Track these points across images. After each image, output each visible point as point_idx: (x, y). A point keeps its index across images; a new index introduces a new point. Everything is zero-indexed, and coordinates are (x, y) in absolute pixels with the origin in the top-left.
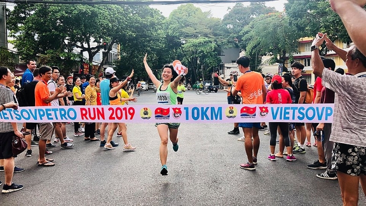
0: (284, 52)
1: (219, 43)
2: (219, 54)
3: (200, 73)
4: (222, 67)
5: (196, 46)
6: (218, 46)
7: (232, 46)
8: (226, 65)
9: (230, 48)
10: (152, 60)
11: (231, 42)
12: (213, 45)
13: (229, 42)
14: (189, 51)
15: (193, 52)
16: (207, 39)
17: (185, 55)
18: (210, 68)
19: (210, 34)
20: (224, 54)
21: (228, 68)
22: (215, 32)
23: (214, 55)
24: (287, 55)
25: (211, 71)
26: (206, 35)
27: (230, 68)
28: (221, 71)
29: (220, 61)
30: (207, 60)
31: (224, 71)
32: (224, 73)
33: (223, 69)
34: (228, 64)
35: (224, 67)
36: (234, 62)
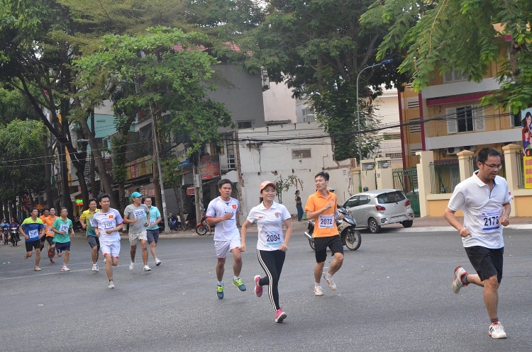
8: (244, 135)
21: (251, 145)
27: (258, 145)
31: (239, 159)
32: (239, 165)
33: (231, 150)
34: (249, 130)
35: (237, 141)
36: (246, 125)
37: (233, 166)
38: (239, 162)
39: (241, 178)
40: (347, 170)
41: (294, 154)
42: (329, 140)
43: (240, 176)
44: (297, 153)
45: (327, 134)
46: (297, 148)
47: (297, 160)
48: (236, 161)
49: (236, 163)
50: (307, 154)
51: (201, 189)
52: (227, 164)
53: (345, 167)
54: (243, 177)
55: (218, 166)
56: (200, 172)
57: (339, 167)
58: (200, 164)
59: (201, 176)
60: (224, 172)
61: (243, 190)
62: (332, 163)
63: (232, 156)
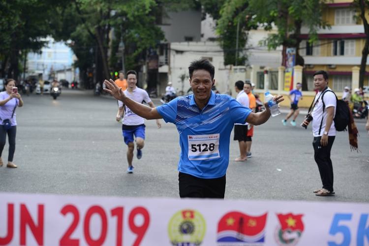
0: (298, 24)
2: (159, 22)
3: (115, 60)
4: (165, 49)
6: (159, 3)
7: (188, 5)
8: (174, 46)
9: (184, 9)
10: (10, 29)
14: (95, 11)
17: (83, 21)
18: (140, 50)
20: (169, 21)
21: (178, 52)
23: (149, 23)
24: (305, 30)
25: (143, 56)
28: (162, 59)
29: (161, 36)
30: (134, 34)
31: (170, 59)
32: (170, 63)
33: (167, 54)
34: (177, 43)
35: (170, 49)
36: (189, 39)
37: (166, 63)
38: (170, 61)
40: (228, 71)
42: (222, 54)
43: (170, 69)
45: (222, 50)
46: (205, 56)
49: (168, 61)
51: (146, 74)
52: (164, 61)
53: (228, 69)
54: (172, 70)
55: (157, 62)
56: (146, 65)
57: (225, 69)
58: (147, 61)
59: (148, 67)
60: (161, 66)
61: (170, 77)
62: (223, 66)
63: (166, 57)
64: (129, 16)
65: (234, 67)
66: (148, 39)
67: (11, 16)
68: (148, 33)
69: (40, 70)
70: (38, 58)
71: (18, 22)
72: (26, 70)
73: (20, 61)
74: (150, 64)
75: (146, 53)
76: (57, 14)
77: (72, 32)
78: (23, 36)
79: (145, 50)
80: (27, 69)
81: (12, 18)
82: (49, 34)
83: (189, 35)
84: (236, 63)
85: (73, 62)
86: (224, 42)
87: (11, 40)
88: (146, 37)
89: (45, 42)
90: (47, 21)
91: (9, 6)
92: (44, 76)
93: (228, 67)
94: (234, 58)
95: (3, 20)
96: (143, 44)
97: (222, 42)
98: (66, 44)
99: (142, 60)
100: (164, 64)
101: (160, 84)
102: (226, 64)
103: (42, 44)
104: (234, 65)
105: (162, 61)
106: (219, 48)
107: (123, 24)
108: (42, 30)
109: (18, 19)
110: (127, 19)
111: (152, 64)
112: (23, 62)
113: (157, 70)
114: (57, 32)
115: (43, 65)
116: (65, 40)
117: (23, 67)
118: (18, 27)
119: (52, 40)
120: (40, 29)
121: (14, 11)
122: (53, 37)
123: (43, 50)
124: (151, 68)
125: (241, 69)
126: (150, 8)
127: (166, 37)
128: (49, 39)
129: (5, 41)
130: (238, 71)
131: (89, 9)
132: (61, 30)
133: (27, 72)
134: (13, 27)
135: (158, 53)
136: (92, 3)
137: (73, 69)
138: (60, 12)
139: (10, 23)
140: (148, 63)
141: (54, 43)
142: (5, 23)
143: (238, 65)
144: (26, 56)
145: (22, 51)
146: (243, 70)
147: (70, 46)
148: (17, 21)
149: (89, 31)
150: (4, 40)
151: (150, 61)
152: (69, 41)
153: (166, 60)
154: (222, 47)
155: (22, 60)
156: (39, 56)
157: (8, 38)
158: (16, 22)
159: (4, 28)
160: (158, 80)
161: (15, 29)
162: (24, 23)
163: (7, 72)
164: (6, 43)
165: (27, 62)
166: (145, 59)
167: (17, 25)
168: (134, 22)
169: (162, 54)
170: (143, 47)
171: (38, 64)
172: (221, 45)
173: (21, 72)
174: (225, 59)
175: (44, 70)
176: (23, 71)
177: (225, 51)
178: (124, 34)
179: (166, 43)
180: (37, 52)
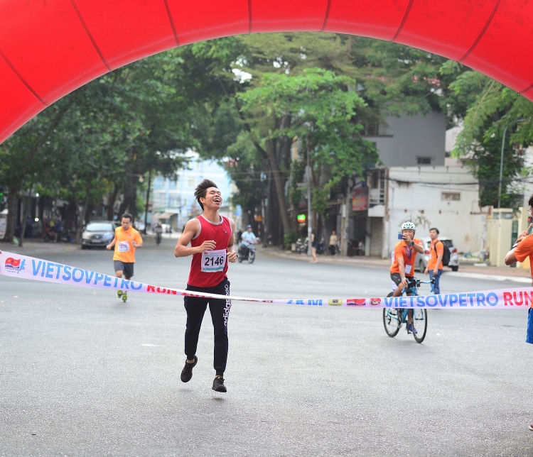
1: (373, 92)
2: (374, 131)
3: (298, 195)
4: (379, 177)
5: (290, 98)
6: (370, 102)
7: (416, 107)
8: (395, 173)
9: (411, 113)
10: (125, 140)
11: (415, 93)
12: (351, 99)
13: (407, 91)
14: (264, 113)
15: (277, 121)
16: (329, 77)
17: (247, 127)
18: (337, 179)
19: (340, 57)
20: (389, 132)
21: (400, 183)
22: (361, 52)
23: (354, 134)
25: (340, 190)
26: (326, 62)
27: (407, 183)
28: (375, 193)
29: (374, 156)
30: (328, 152)
31: (387, 195)
32: (387, 201)
33: (382, 186)
34: (401, 169)
35: (388, 179)
36: (425, 161)
37: (382, 201)
38: (387, 198)
39: (387, 213)
40: (484, 216)
41: (444, 196)
42: (477, 187)
43: (387, 211)
44: (446, 195)
46: (447, 191)
47: (445, 202)
48: (385, 196)
49: (385, 199)
50: (456, 197)
51: (347, 219)
52: (378, 198)
53: (484, 213)
54: (390, 213)
55: (367, 199)
56: (348, 204)
57: (481, 213)
58: (349, 196)
59: (351, 206)
60: (372, 206)
61: (386, 224)
62: (477, 208)
63: (382, 192)
64: (318, 123)
65: (494, 210)
66: (350, 162)
67: (129, 121)
68: (351, 150)
69: (174, 208)
70: (170, 188)
71: (139, 130)
72: (150, 208)
73: (138, 192)
74: (354, 203)
75: (347, 185)
76: (205, 113)
77: (230, 144)
78: (147, 152)
79: (345, 178)
80: (151, 205)
81: (130, 124)
82: (191, 147)
83: (425, 154)
84: (499, 205)
85: (231, 196)
86: (480, 167)
87: (126, 159)
88: (347, 157)
89: (183, 160)
90: (187, 124)
91: (125, 106)
92: (180, 218)
93: (486, 209)
94: (496, 195)
95: (115, 125)
96: (341, 170)
97: (477, 168)
98: (220, 164)
99: (342, 195)
100: (378, 202)
101: (370, 236)
102: (482, 204)
103: (177, 163)
104: (496, 207)
105: (374, 198)
106: (471, 178)
107: (310, 136)
108: (179, 140)
109: (139, 125)
110: (316, 127)
111: (358, 204)
112: (146, 193)
113: (366, 212)
114: (204, 143)
115: (179, 199)
116: (219, 156)
117: (145, 202)
118: (139, 139)
119: (197, 155)
120: (177, 138)
121: (133, 114)
122: (198, 151)
123: (180, 172)
124: (357, 209)
125: (504, 213)
126: (354, 110)
127: (381, 158)
128: (191, 154)
129: (117, 161)
130: (500, 216)
131: (254, 111)
132: (210, 140)
133: (151, 211)
134: (131, 138)
135: (369, 184)
136: (260, 102)
137: (231, 208)
138: (210, 110)
139: (126, 132)
140: (351, 201)
141: (198, 161)
142: (117, 131)
143: (502, 207)
144: (150, 182)
145: (144, 178)
146: (508, 216)
147: (227, 166)
148: (138, 128)
149: (257, 145)
150: (116, 158)
151: (354, 196)
152: (226, 159)
153: (382, 196)
154: (477, 175)
155: (142, 190)
156: (173, 183)
157: (122, 156)
158: (136, 130)
159: (116, 139)
160: (368, 229)
161: (134, 141)
162: (148, 132)
163: (117, 211)
164: (118, 163)
165: (151, 194)
166: (345, 193)
167: (138, 134)
168: (328, 133)
169: (375, 186)
170: (342, 174)
171: (170, 198)
172: (474, 173)
173: (141, 211)
174: (482, 197)
175: (180, 208)
176: (144, 209)
177: (480, 184)
178: (312, 152)
179: (381, 167)
180: (169, 177)
